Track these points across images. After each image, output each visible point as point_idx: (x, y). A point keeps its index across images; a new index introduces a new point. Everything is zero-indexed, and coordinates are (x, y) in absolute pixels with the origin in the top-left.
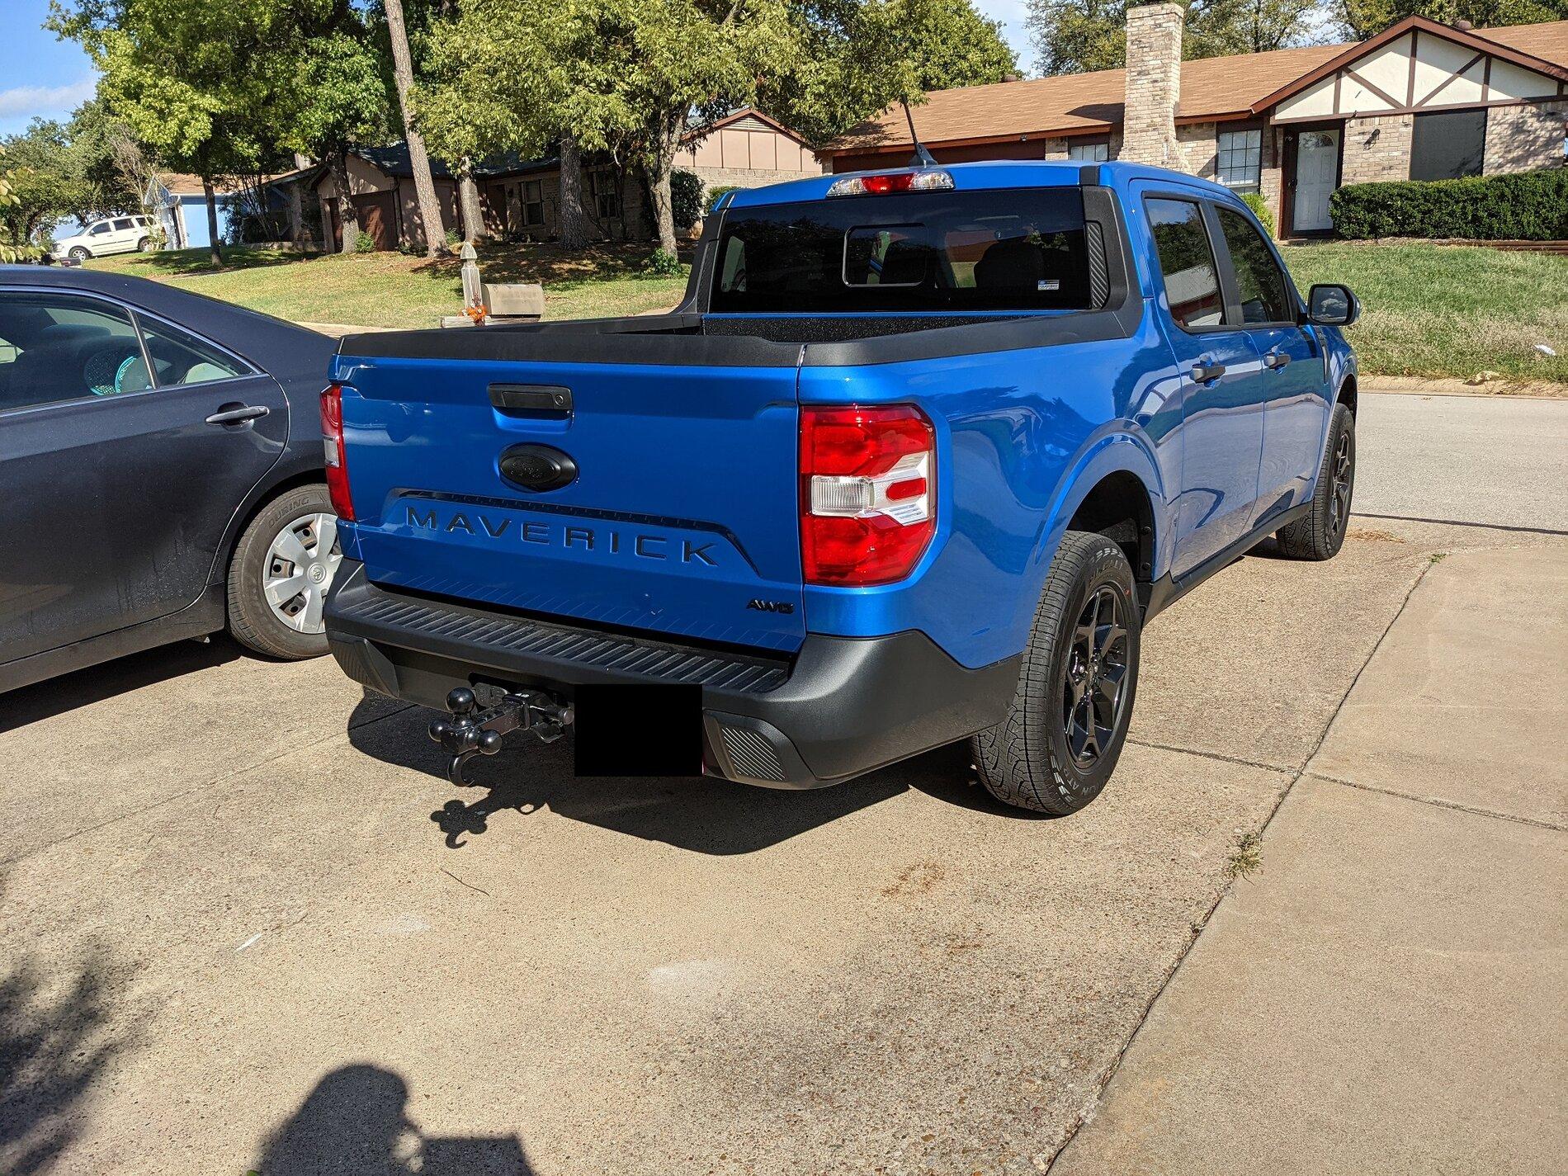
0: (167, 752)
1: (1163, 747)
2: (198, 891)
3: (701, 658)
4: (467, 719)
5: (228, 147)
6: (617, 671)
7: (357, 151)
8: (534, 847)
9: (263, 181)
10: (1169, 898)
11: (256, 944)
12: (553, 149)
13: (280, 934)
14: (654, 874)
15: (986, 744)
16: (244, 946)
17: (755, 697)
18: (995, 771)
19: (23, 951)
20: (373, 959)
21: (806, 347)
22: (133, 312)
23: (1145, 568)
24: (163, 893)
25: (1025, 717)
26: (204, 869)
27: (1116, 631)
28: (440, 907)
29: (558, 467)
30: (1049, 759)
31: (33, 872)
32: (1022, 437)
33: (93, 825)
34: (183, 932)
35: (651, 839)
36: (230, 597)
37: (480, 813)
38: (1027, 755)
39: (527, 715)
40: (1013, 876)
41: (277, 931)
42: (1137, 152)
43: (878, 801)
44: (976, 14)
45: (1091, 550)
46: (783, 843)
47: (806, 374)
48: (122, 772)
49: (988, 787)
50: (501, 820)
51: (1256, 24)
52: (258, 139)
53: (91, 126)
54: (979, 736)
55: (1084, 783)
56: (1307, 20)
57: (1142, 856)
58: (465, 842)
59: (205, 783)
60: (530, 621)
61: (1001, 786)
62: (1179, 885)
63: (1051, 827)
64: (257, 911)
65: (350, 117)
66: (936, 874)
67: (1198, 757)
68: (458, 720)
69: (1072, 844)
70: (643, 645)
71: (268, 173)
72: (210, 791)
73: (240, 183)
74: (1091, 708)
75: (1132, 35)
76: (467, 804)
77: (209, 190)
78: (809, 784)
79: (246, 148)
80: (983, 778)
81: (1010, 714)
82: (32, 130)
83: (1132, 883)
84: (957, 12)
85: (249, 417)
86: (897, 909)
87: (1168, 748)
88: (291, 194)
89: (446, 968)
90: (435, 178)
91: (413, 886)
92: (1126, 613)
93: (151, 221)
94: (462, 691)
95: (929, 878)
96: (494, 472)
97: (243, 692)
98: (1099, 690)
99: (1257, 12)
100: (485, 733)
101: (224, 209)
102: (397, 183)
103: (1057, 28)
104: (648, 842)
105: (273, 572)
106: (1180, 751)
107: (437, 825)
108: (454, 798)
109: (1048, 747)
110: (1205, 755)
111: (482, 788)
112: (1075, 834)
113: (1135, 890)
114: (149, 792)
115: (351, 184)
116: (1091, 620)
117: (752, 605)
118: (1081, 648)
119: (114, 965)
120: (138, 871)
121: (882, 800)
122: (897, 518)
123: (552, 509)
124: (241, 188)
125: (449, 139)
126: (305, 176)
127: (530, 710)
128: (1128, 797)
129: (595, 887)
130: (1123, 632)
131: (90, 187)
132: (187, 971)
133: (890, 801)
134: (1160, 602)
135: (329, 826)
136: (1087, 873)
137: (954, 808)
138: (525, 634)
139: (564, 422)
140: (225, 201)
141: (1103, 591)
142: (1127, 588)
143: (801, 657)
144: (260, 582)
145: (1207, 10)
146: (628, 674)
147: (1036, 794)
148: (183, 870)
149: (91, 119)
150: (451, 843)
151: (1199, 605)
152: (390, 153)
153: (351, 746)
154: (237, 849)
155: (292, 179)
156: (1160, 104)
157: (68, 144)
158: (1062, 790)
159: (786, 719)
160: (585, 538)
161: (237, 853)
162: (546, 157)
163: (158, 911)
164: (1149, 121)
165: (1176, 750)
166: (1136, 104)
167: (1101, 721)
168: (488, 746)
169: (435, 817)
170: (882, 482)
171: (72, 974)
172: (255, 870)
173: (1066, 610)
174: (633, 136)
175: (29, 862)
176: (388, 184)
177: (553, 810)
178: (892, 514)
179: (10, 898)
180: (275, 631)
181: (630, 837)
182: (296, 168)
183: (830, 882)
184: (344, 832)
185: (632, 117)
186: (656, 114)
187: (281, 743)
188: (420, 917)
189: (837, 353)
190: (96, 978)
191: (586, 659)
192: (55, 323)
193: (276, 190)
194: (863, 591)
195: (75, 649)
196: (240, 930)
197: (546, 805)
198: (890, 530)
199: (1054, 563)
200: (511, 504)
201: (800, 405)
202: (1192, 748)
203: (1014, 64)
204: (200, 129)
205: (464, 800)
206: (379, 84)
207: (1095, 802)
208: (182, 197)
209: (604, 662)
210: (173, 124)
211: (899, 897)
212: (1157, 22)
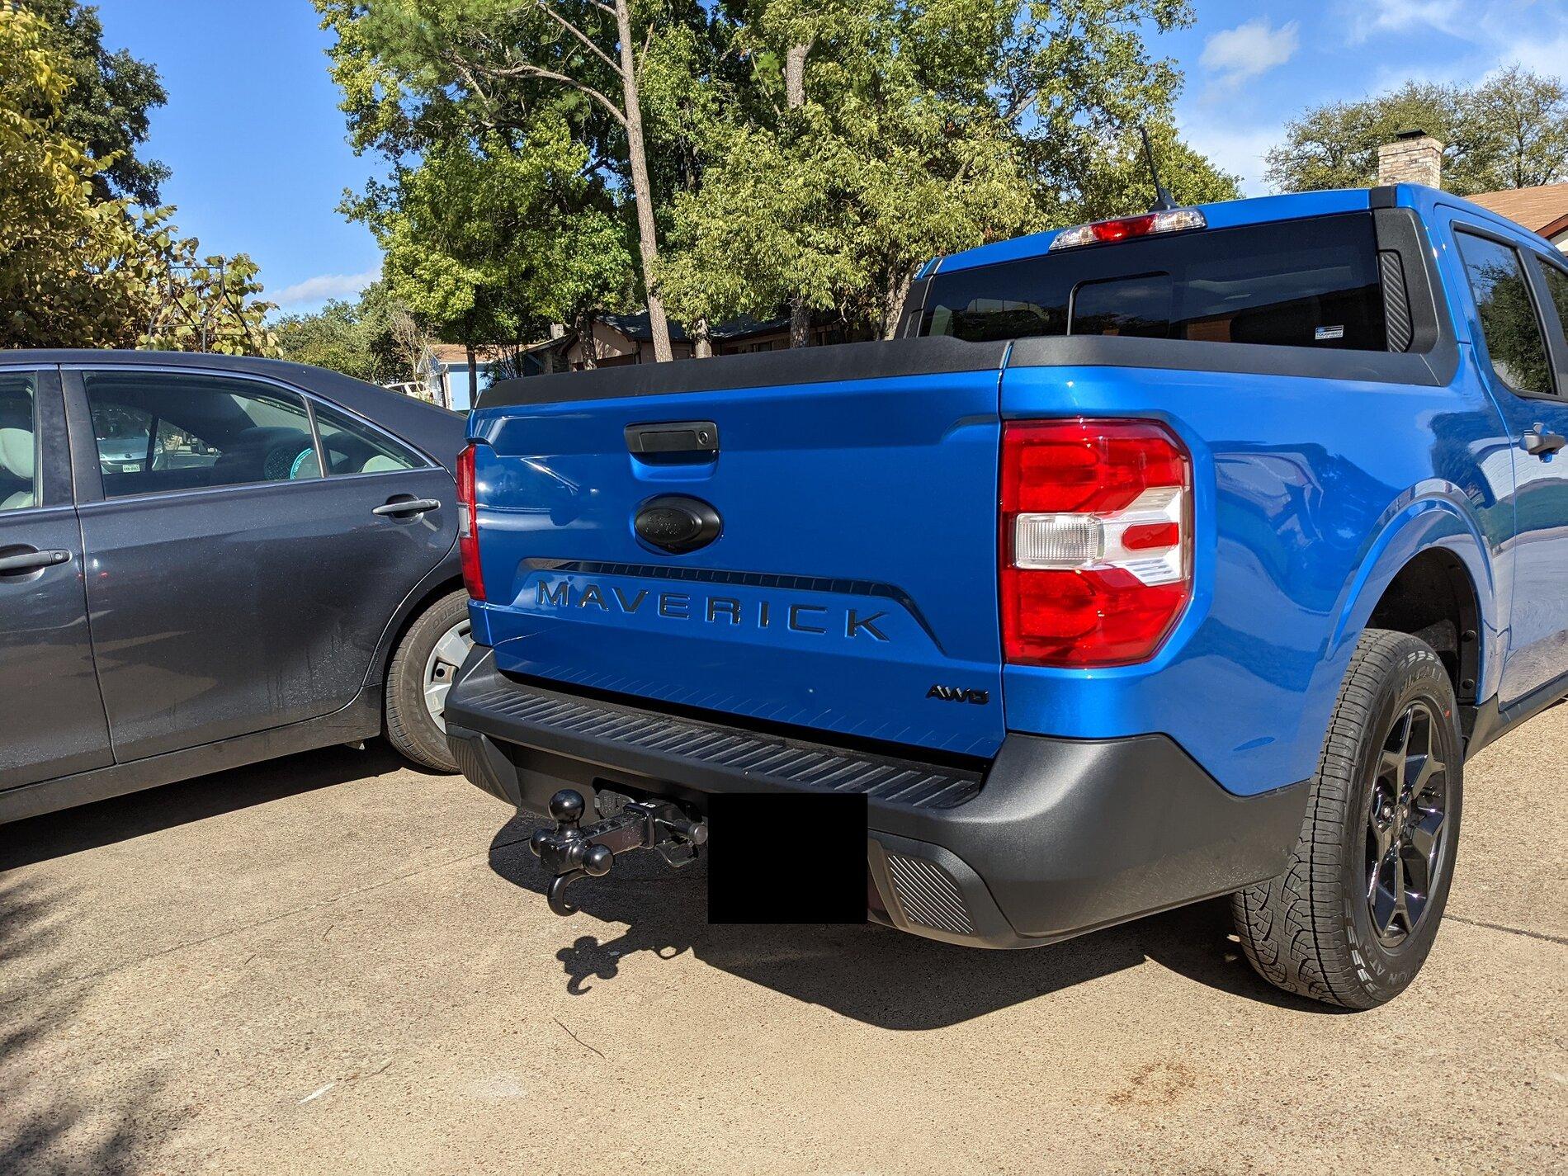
0: (298, 863)
1: (1492, 926)
2: (281, 1024)
3: (866, 764)
4: (573, 829)
5: (491, 318)
6: (757, 776)
7: (604, 319)
8: (667, 1000)
9: (521, 350)
10: (1529, 1140)
11: (324, 1097)
12: (784, 310)
13: (353, 1087)
14: (809, 1047)
15: (1255, 907)
16: (310, 1098)
17: (932, 814)
18: (1267, 943)
19: (73, 1081)
20: (450, 1130)
21: (1012, 344)
22: (308, 399)
23: (1467, 686)
24: (242, 1024)
25: (1312, 870)
26: (295, 999)
27: (1433, 765)
28: (543, 1069)
29: (699, 521)
30: (1346, 933)
31: (117, 988)
32: (1294, 523)
33: (196, 939)
34: (249, 1074)
35: (809, 1001)
36: (388, 701)
37: (612, 954)
38: (1313, 922)
39: (652, 830)
40: (1294, 1091)
41: (352, 1082)
43: (1103, 974)
44: (1213, 170)
45: (1398, 653)
46: (976, 1019)
47: (1011, 378)
48: (247, 882)
49: (1256, 964)
50: (637, 965)
51: (1518, 166)
52: (516, 312)
53: (376, 305)
54: (1245, 894)
55: (1393, 967)
57: (1481, 1075)
58: (590, 988)
59: (326, 899)
60: (666, 716)
61: (1274, 964)
62: (1541, 1122)
63: (1344, 1025)
64: (336, 1054)
65: (599, 286)
66: (1182, 1080)
67: (1544, 941)
68: (562, 830)
69: (1377, 1052)
70: (795, 746)
71: (525, 343)
72: (329, 909)
73: (501, 351)
74: (1399, 864)
75: (1385, 172)
76: (600, 942)
77: (471, 357)
78: (1007, 941)
79: (508, 321)
80: (1250, 953)
81: (1291, 866)
82: (327, 310)
83: (1470, 1114)
84: (1193, 169)
85: (420, 510)
86: (1130, 1124)
87: (1500, 928)
88: (544, 361)
89: (534, 1150)
90: (673, 342)
91: (519, 1038)
92: (1445, 742)
93: (421, 387)
94: (568, 793)
95: (1173, 1085)
96: (630, 533)
97: (394, 804)
98: (1410, 842)
99: (1520, 155)
100: (592, 847)
101: (485, 375)
102: (639, 347)
103: (1298, 180)
104: (805, 1005)
105: (436, 676)
106: (1517, 932)
107: (561, 965)
108: (587, 934)
109: (1343, 914)
110: (1554, 939)
111: (621, 924)
112: (1379, 1037)
113: (1477, 1125)
114: (264, 906)
115: (598, 350)
116: (1401, 744)
117: (934, 693)
118: (1387, 784)
119: (162, 1108)
120: (226, 996)
121: (1109, 973)
122: (1137, 575)
123: (690, 575)
124: (501, 356)
125: (685, 302)
126: (558, 344)
127: (654, 823)
128: (1450, 991)
129: (733, 1058)
130: (1438, 766)
131: (371, 359)
132: (239, 1123)
133: (1119, 976)
134: (1484, 735)
135: (444, 956)
136: (1401, 1095)
137: (1207, 990)
138: (657, 730)
139: (707, 466)
140: (486, 369)
141: (1417, 707)
142: (1447, 708)
143: (997, 764)
144: (420, 685)
145: (1462, 156)
146: (771, 780)
147: (1325, 977)
148: (272, 998)
149: (374, 300)
150: (573, 988)
151: (1516, 752)
152: (632, 320)
153: (489, 868)
154: (337, 978)
155: (547, 346)
157: (357, 322)
158: (1363, 974)
159: (975, 848)
160: (728, 609)
161: (336, 982)
162: (777, 319)
163: (231, 1045)
165: (1511, 931)
167: (1411, 885)
168: (597, 866)
169: (562, 955)
170: (1116, 525)
171: (114, 1114)
172: (349, 1005)
173: (1370, 726)
174: (859, 292)
175: (117, 976)
176: (631, 348)
177: (697, 956)
178: (1130, 569)
179: (83, 1016)
180: (434, 740)
181: (785, 997)
182: (551, 338)
183: (1037, 1078)
184: (457, 965)
185: (860, 275)
186: (883, 271)
187: (416, 860)
188: (518, 1078)
189: (1054, 349)
190: (137, 1122)
191: (723, 760)
192: (254, 425)
193: (530, 356)
194: (1087, 674)
195: (219, 748)
196: (311, 1077)
197: (690, 950)
198: (1127, 590)
199: (1351, 666)
200: (648, 572)
201: (1003, 421)
202: (1534, 930)
204: (464, 300)
205: (598, 937)
206: (626, 256)
207: (1404, 995)
208: (449, 366)
209: (743, 765)
210: (438, 295)
211: (1132, 1108)
212: (1412, 158)
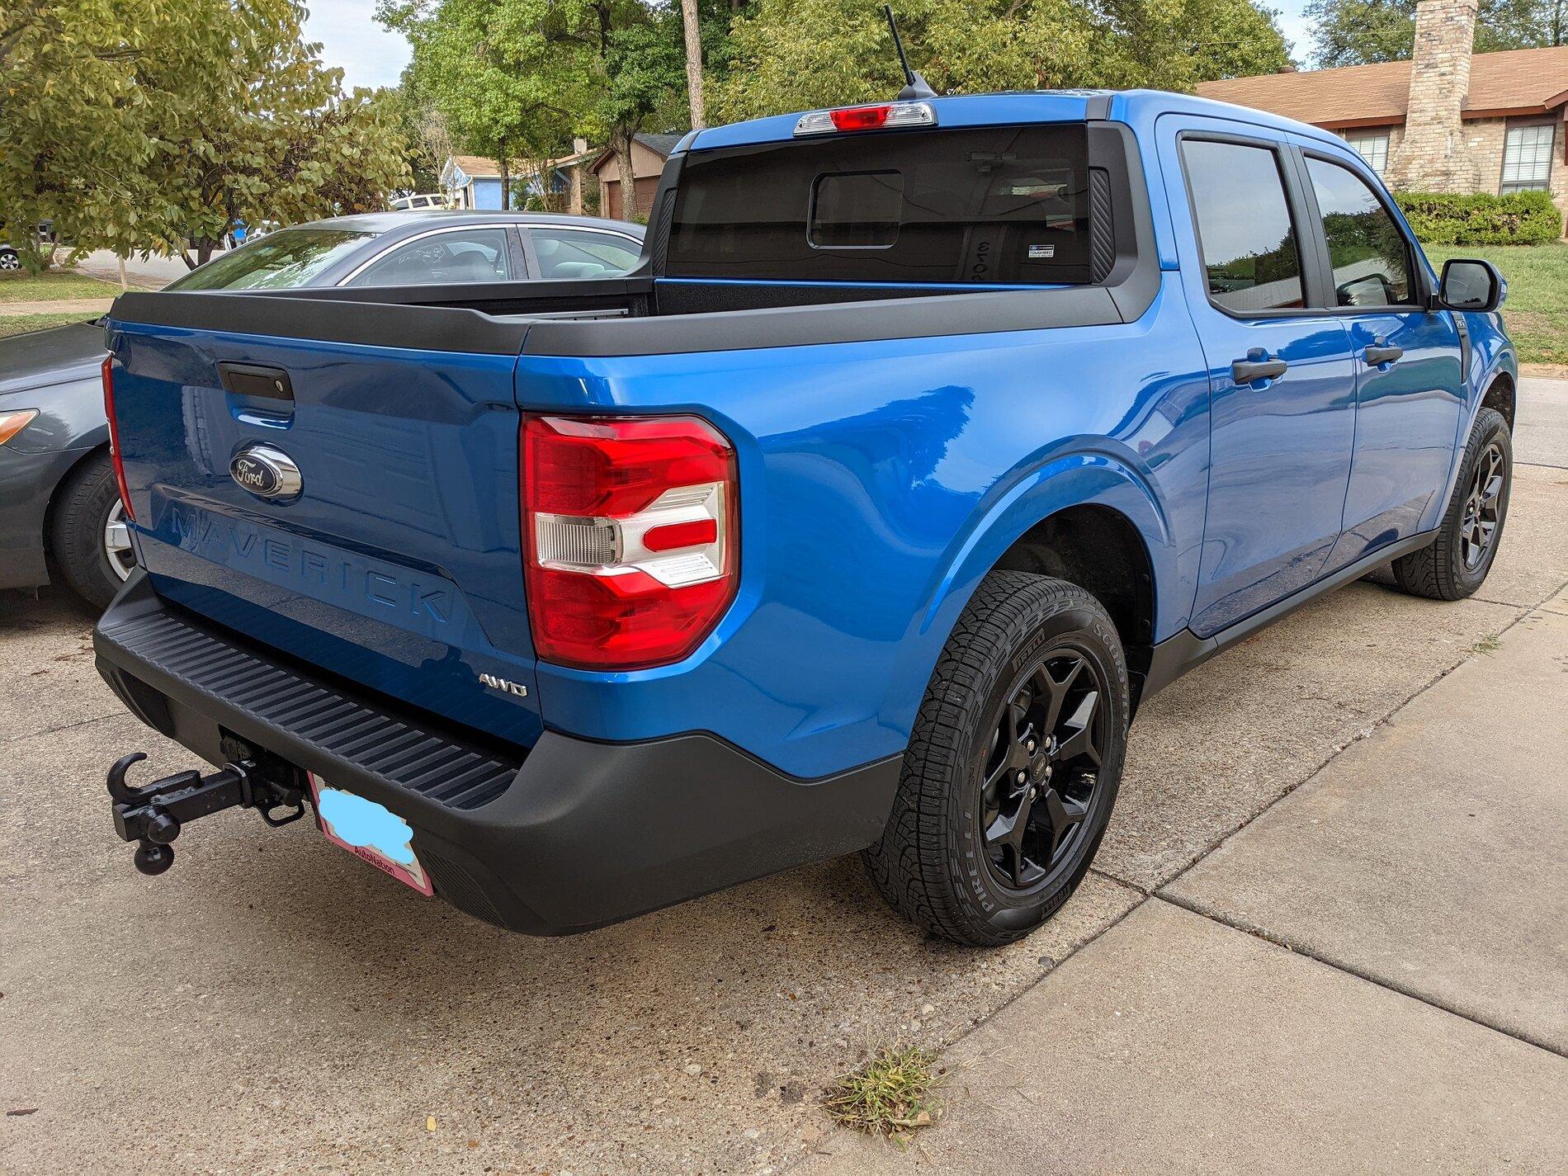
23: (1143, 625)
42: (1418, 145)
73: (528, 166)
75: (1422, 28)
77: (504, 172)
103: (1337, 16)
123: (288, 527)
124: (528, 171)
164: (1434, 114)
166: (1421, 97)
170: (636, 525)
178: (653, 571)
201: (521, 411)
203: (1289, 53)
208: (474, 178)
212: (1449, 15)
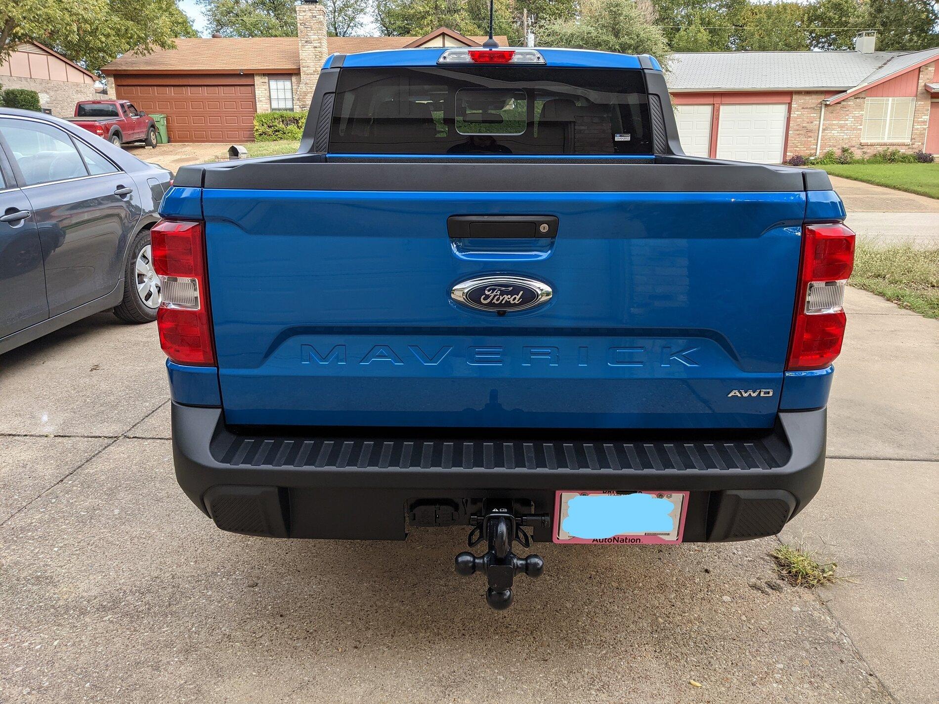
56: (361, 21)
75: (300, 20)
156: (320, 60)
164: (314, 69)
166: (306, 59)
201: (803, 224)
